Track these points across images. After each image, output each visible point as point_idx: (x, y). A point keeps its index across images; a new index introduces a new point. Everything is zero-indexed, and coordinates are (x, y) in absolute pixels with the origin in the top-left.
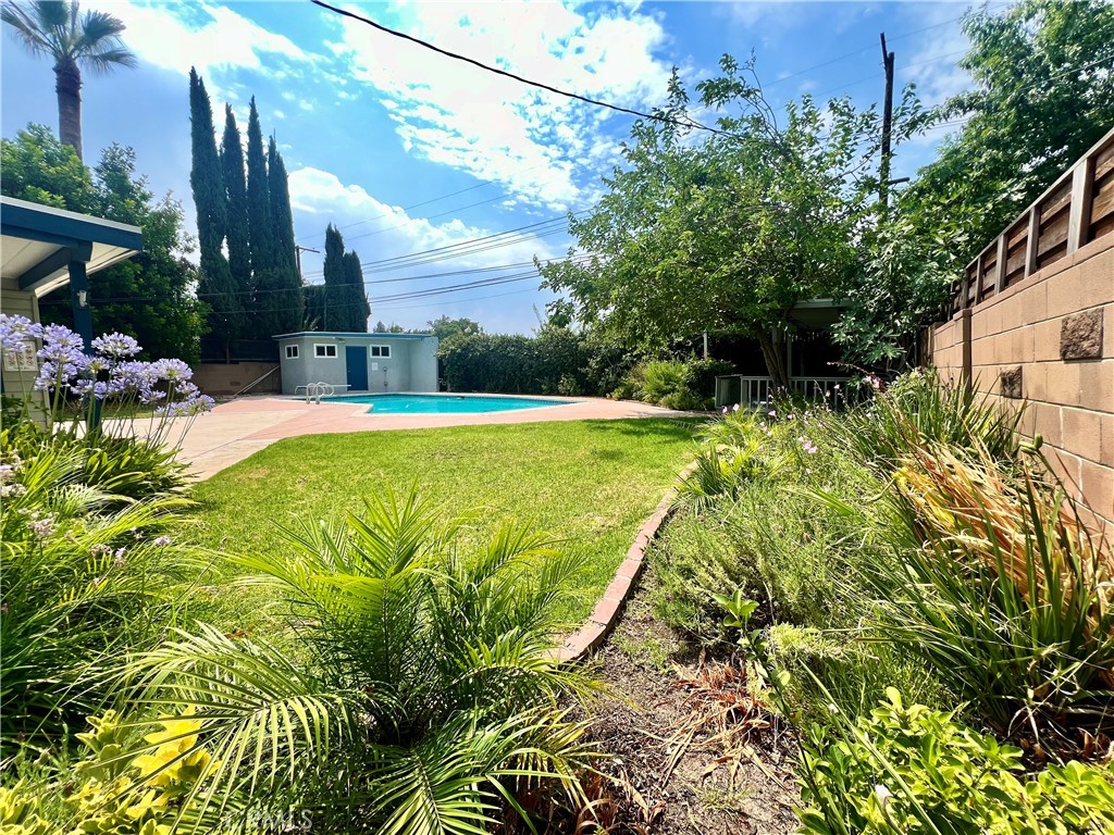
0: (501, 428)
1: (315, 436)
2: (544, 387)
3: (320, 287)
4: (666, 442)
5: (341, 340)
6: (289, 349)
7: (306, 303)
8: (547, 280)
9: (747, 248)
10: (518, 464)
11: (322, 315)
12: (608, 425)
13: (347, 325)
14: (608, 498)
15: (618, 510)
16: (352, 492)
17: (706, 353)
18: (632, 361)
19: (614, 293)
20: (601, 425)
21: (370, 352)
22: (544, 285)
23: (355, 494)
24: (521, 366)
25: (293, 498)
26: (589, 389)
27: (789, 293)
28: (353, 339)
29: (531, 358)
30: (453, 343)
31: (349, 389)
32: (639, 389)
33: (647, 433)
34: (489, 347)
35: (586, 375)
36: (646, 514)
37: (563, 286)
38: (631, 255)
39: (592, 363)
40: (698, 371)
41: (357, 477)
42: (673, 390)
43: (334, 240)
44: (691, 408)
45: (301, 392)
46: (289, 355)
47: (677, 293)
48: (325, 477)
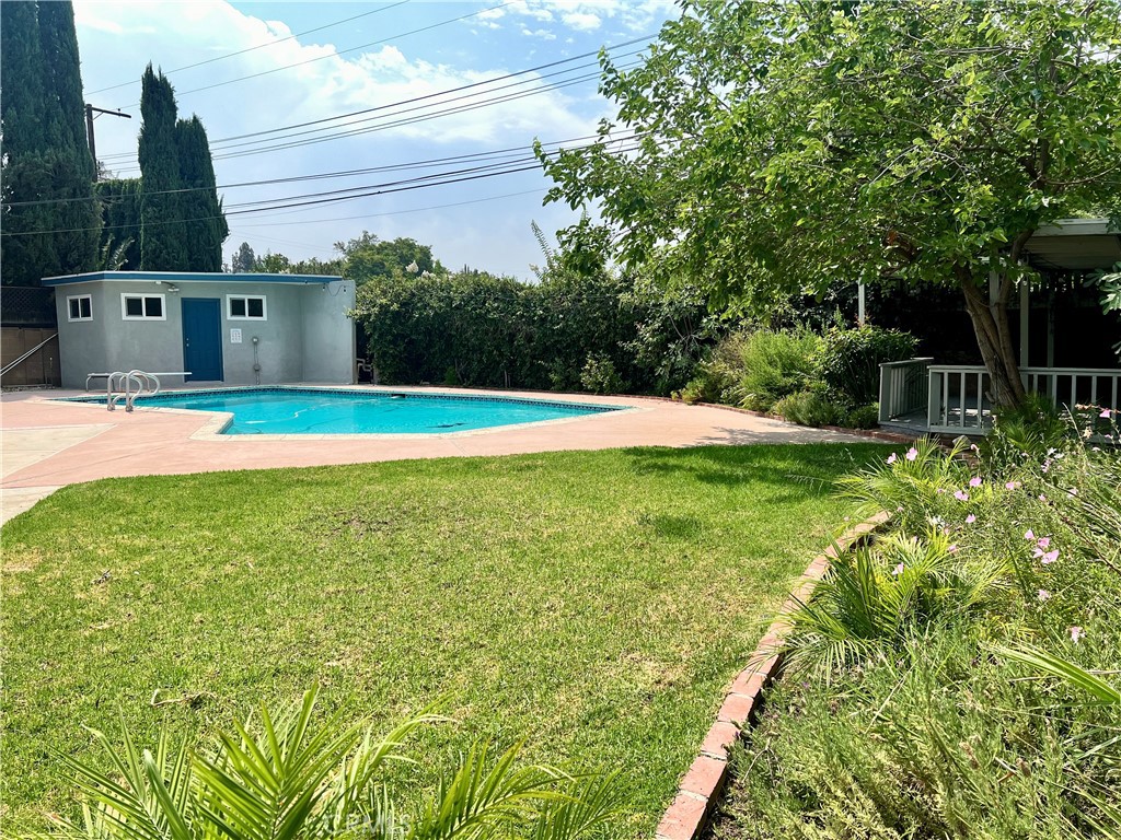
0: (473, 465)
1: (124, 482)
2: (554, 377)
3: (132, 183)
4: (782, 499)
5: (171, 285)
6: (74, 303)
7: (105, 215)
8: (560, 185)
9: (938, 132)
10: (503, 544)
11: (136, 236)
12: (672, 461)
13: (184, 255)
14: (669, 620)
15: (686, 647)
16: (194, 605)
17: (862, 316)
18: (720, 330)
19: (685, 209)
20: (660, 461)
21: (227, 308)
22: (553, 195)
23: (201, 609)
24: (512, 336)
25: (87, 618)
26: (637, 381)
27: (1020, 212)
28: (196, 285)
29: (531, 322)
30: (384, 293)
31: (187, 378)
32: (734, 383)
33: (746, 480)
34: (452, 300)
35: (633, 355)
36: (740, 660)
37: (590, 196)
38: (718, 142)
39: (645, 332)
40: (849, 353)
41: (204, 573)
42: (799, 387)
43: (157, 94)
44: (833, 422)
45: (98, 384)
46: (75, 314)
47: (803, 214)
48: (146, 570)
